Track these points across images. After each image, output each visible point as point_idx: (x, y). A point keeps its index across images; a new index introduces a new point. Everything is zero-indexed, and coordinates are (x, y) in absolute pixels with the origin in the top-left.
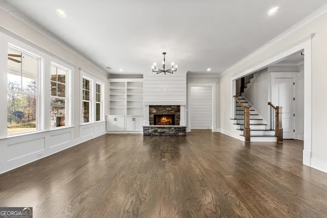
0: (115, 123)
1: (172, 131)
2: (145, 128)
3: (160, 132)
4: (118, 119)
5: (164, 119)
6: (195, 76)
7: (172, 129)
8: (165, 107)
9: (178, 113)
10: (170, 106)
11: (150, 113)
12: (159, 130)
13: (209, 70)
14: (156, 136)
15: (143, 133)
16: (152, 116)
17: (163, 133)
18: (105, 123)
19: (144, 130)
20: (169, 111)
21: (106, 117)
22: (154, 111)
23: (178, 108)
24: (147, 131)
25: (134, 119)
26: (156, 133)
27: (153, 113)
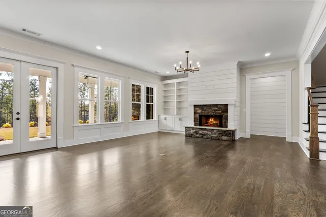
0: (164, 122)
1: (214, 134)
2: (187, 129)
3: (201, 134)
4: (168, 119)
5: (212, 120)
6: (255, 65)
7: (215, 131)
8: (210, 106)
9: (225, 114)
10: (216, 105)
11: (195, 113)
12: (201, 132)
13: (267, 55)
14: (197, 137)
15: (184, 133)
16: (197, 116)
17: (205, 135)
18: (157, 122)
19: (186, 130)
20: (215, 110)
21: (159, 116)
22: (199, 111)
23: (225, 107)
24: (189, 131)
25: (181, 119)
26: (197, 134)
27: (198, 113)
